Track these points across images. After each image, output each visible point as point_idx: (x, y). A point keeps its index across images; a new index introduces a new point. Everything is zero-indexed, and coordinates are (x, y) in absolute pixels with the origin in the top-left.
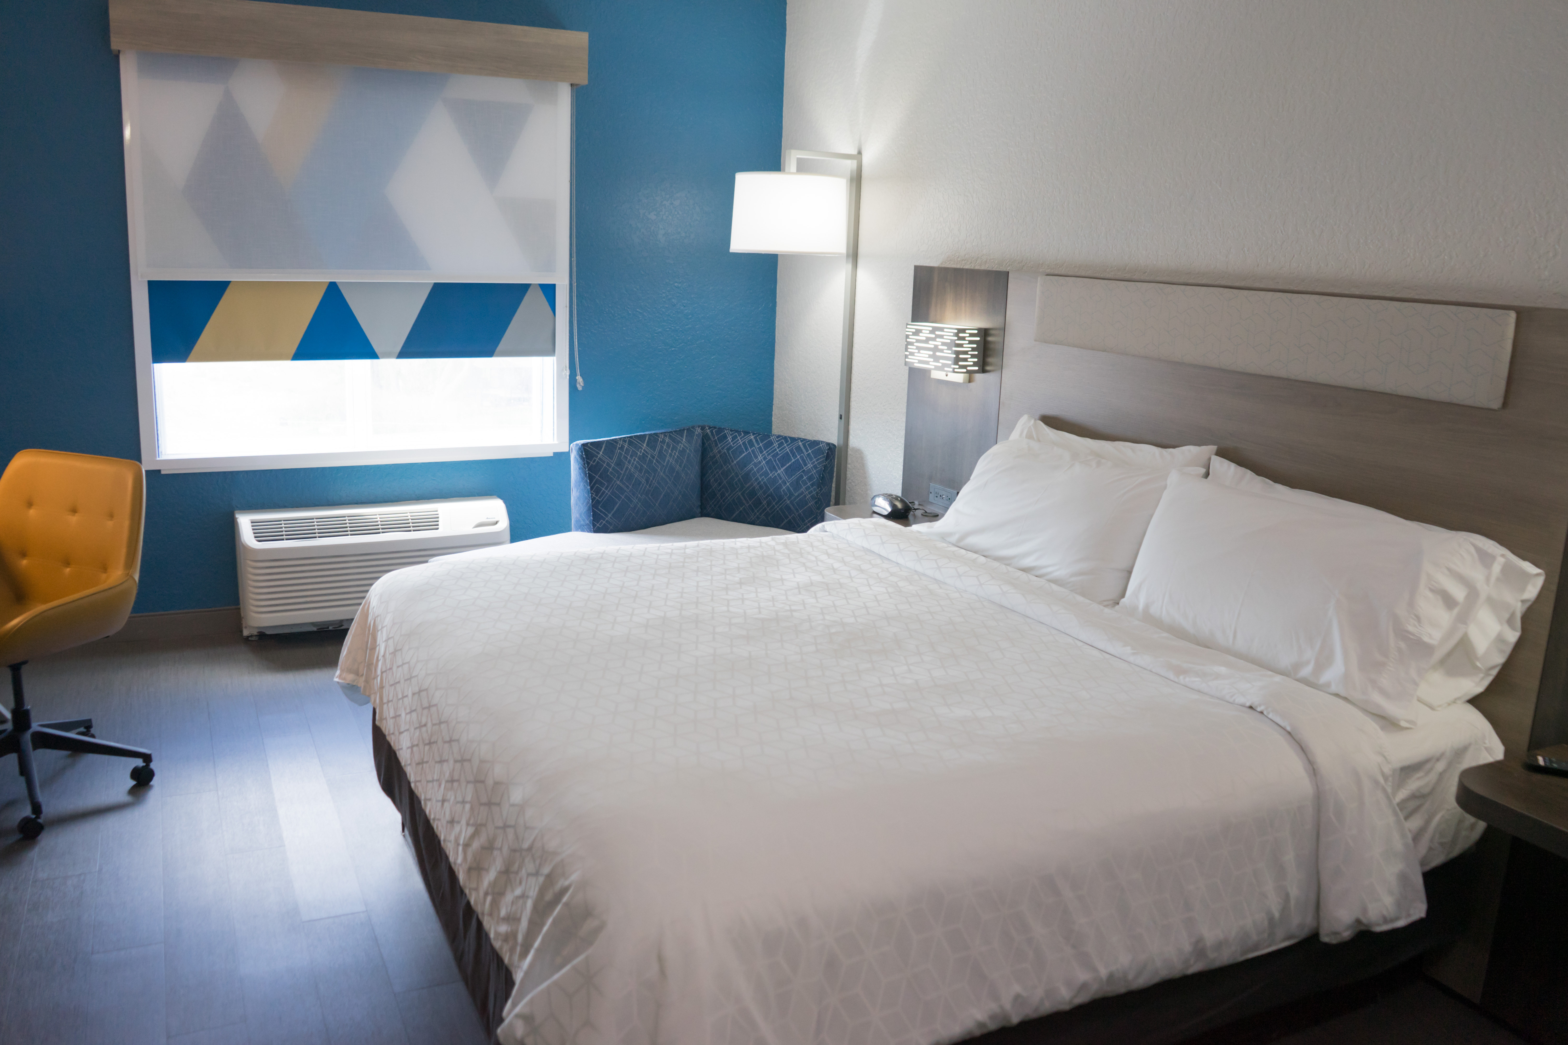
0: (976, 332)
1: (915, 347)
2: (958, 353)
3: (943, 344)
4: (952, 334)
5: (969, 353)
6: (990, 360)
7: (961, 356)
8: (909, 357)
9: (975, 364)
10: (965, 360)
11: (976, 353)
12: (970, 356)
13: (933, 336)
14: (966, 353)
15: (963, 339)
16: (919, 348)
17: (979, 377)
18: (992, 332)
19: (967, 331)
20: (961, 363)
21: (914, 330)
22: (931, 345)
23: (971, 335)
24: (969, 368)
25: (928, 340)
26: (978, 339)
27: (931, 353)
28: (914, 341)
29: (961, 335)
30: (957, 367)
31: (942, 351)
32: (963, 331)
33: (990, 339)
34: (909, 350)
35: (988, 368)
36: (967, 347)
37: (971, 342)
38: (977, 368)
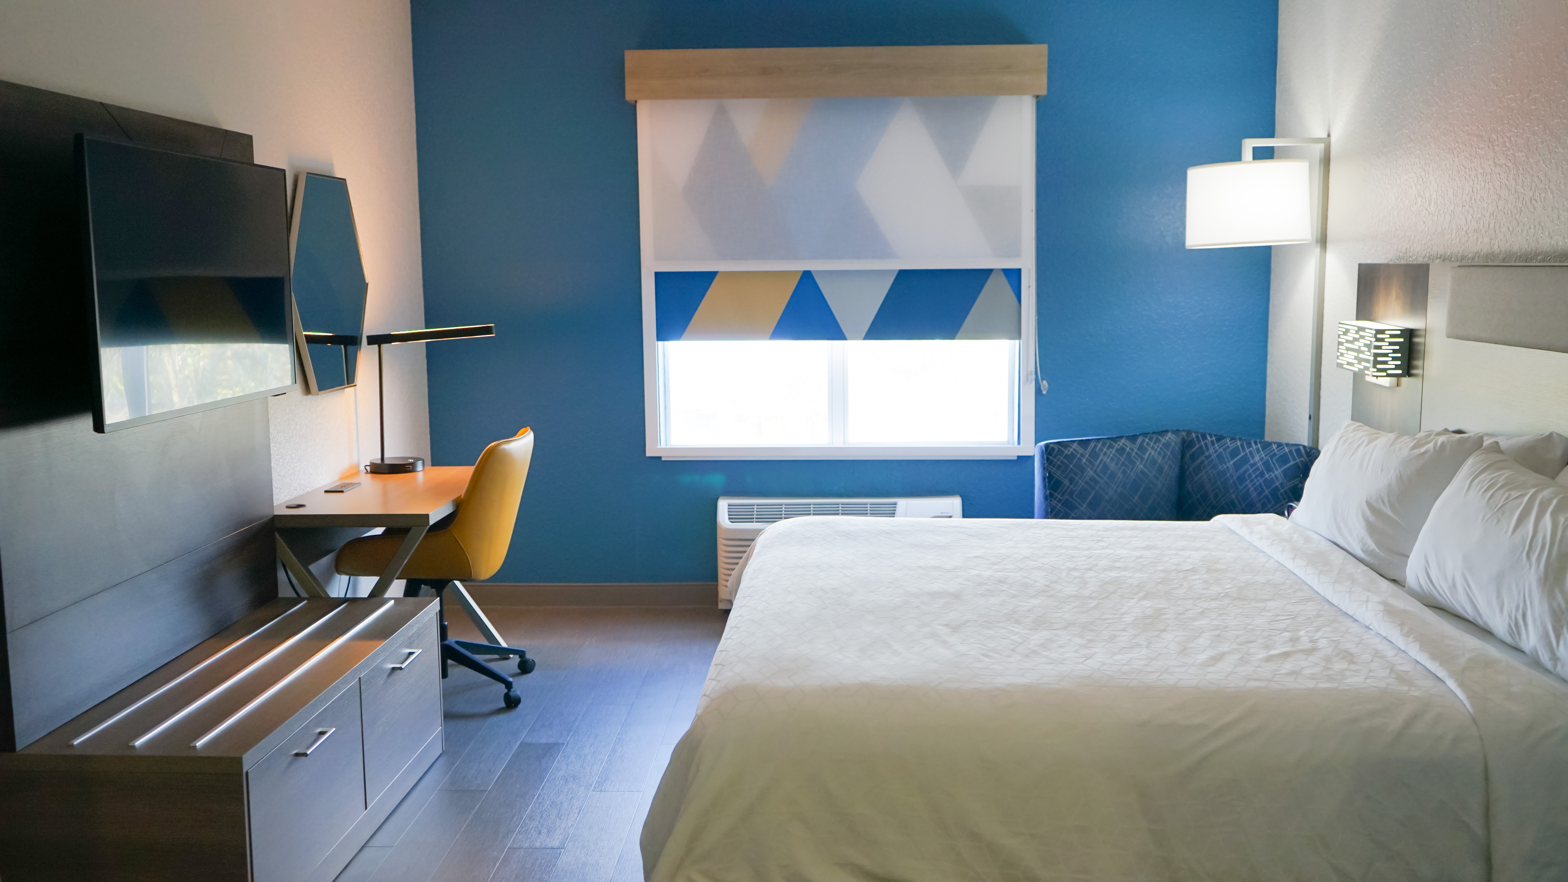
0: (1399, 332)
1: (1345, 348)
2: (1376, 355)
3: (1366, 345)
4: (1371, 335)
5: (1390, 355)
6: (1416, 363)
7: (1379, 359)
8: (1340, 358)
9: (1397, 367)
10: (1385, 363)
11: (1399, 355)
12: (1391, 359)
13: (1358, 336)
14: (1386, 355)
15: (1382, 340)
16: (1348, 349)
17: (1405, 380)
18: (1418, 333)
19: (1386, 332)
20: (1379, 366)
21: (1344, 330)
22: (1355, 346)
23: (1392, 336)
24: (1389, 372)
25: (1355, 340)
26: (1402, 340)
27: (1356, 354)
28: (1344, 341)
29: (1379, 336)
30: (1375, 370)
31: (1363, 352)
32: (1382, 332)
33: (1416, 340)
34: (1340, 351)
35: (1414, 372)
36: (1386, 348)
37: (1391, 344)
38: (1400, 372)
